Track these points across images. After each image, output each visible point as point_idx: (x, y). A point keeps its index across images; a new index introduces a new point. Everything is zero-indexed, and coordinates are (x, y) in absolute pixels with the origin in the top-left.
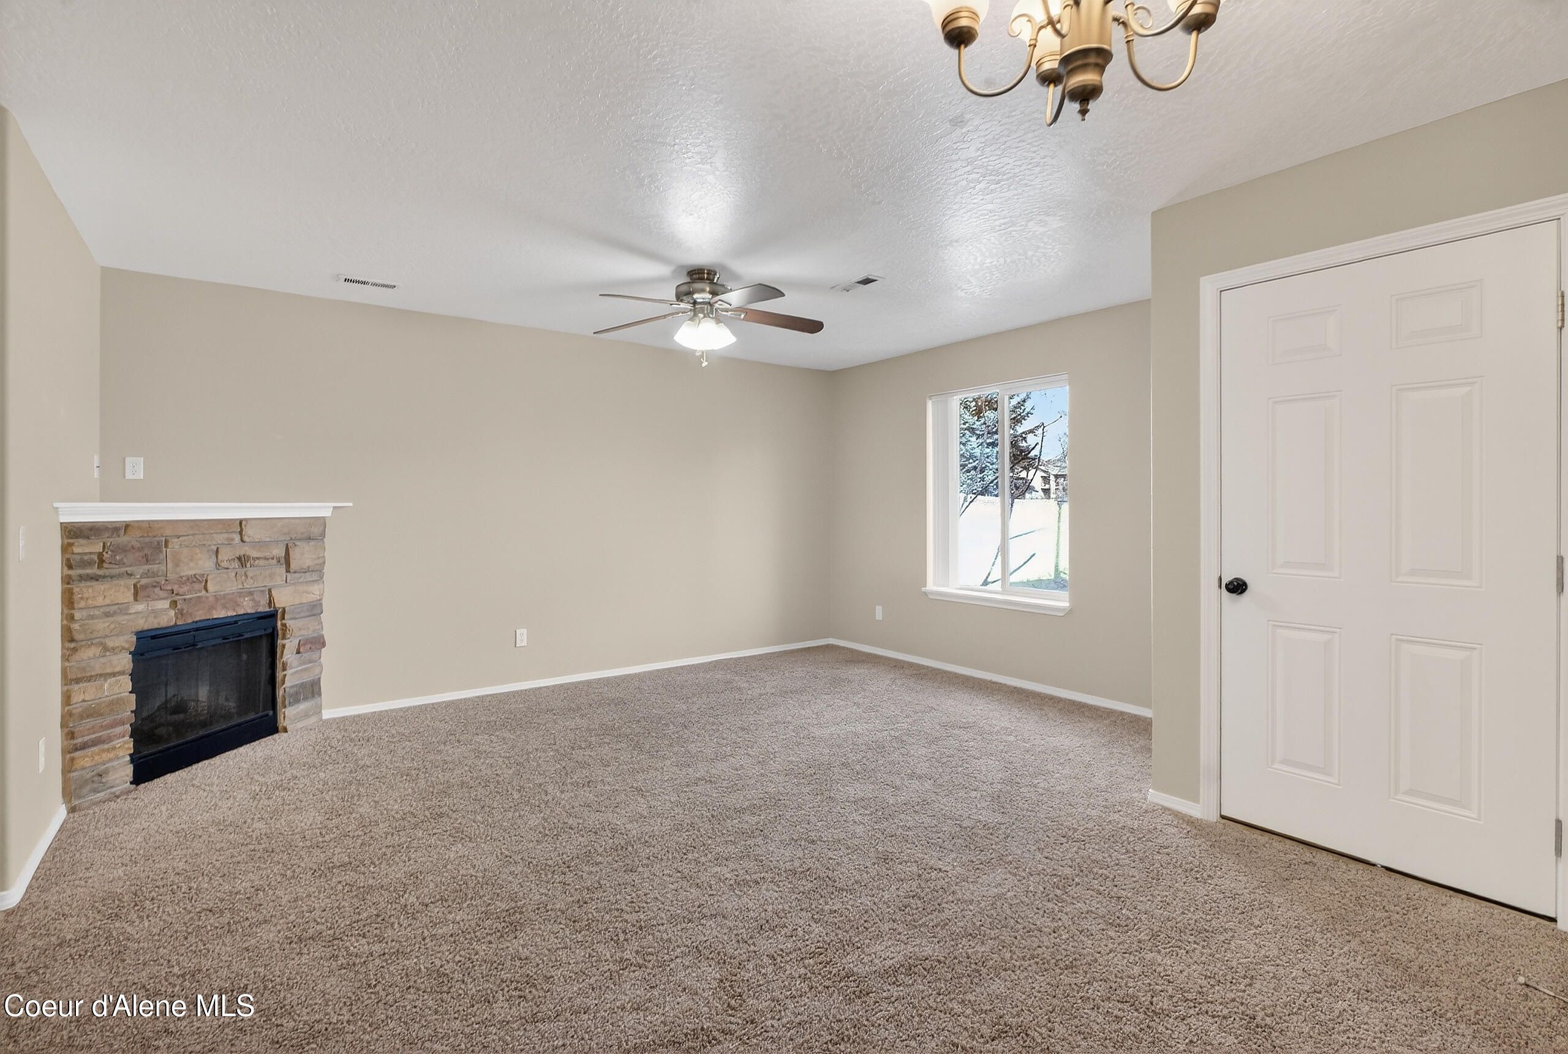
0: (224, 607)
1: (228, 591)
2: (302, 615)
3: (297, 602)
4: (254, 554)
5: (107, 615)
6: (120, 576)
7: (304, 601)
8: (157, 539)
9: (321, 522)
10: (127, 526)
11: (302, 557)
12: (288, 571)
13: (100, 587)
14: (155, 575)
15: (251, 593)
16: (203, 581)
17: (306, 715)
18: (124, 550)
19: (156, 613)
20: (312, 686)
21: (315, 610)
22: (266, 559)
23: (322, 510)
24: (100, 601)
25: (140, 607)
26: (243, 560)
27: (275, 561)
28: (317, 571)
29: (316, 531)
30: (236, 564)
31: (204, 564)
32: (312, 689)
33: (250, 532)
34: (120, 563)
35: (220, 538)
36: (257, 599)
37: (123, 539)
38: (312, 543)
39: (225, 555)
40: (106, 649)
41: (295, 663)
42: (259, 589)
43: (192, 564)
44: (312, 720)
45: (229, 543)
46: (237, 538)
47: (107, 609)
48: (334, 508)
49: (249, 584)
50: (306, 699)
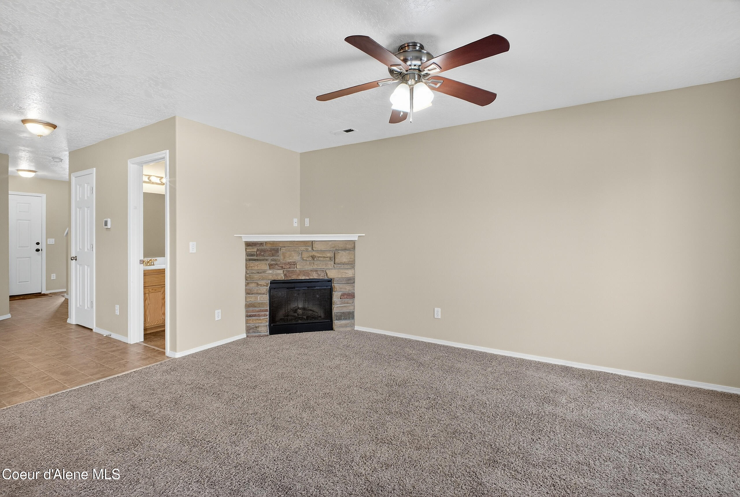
0: (304, 275)
1: (306, 269)
2: (344, 283)
3: (340, 276)
4: (317, 255)
5: (258, 273)
6: (263, 260)
7: (343, 276)
8: (277, 247)
9: (354, 242)
10: (266, 243)
11: (343, 257)
12: (335, 263)
13: (257, 263)
14: (275, 260)
15: (316, 271)
16: (295, 264)
17: (346, 326)
18: (264, 251)
19: (277, 275)
20: (349, 314)
21: (351, 281)
22: (324, 257)
23: (353, 237)
24: (256, 268)
25: (270, 272)
26: (313, 257)
27: (328, 259)
28: (352, 264)
29: (349, 246)
30: (310, 259)
31: (296, 258)
32: (350, 316)
33: (316, 247)
34: (263, 256)
35: (303, 248)
36: (319, 273)
37: (264, 247)
38: (347, 252)
39: (305, 255)
40: (258, 284)
41: (338, 303)
42: (321, 269)
43: (291, 258)
44: (349, 329)
45: (307, 250)
46: (310, 249)
47: (259, 271)
48: (359, 236)
49: (315, 267)
50: (346, 319)
